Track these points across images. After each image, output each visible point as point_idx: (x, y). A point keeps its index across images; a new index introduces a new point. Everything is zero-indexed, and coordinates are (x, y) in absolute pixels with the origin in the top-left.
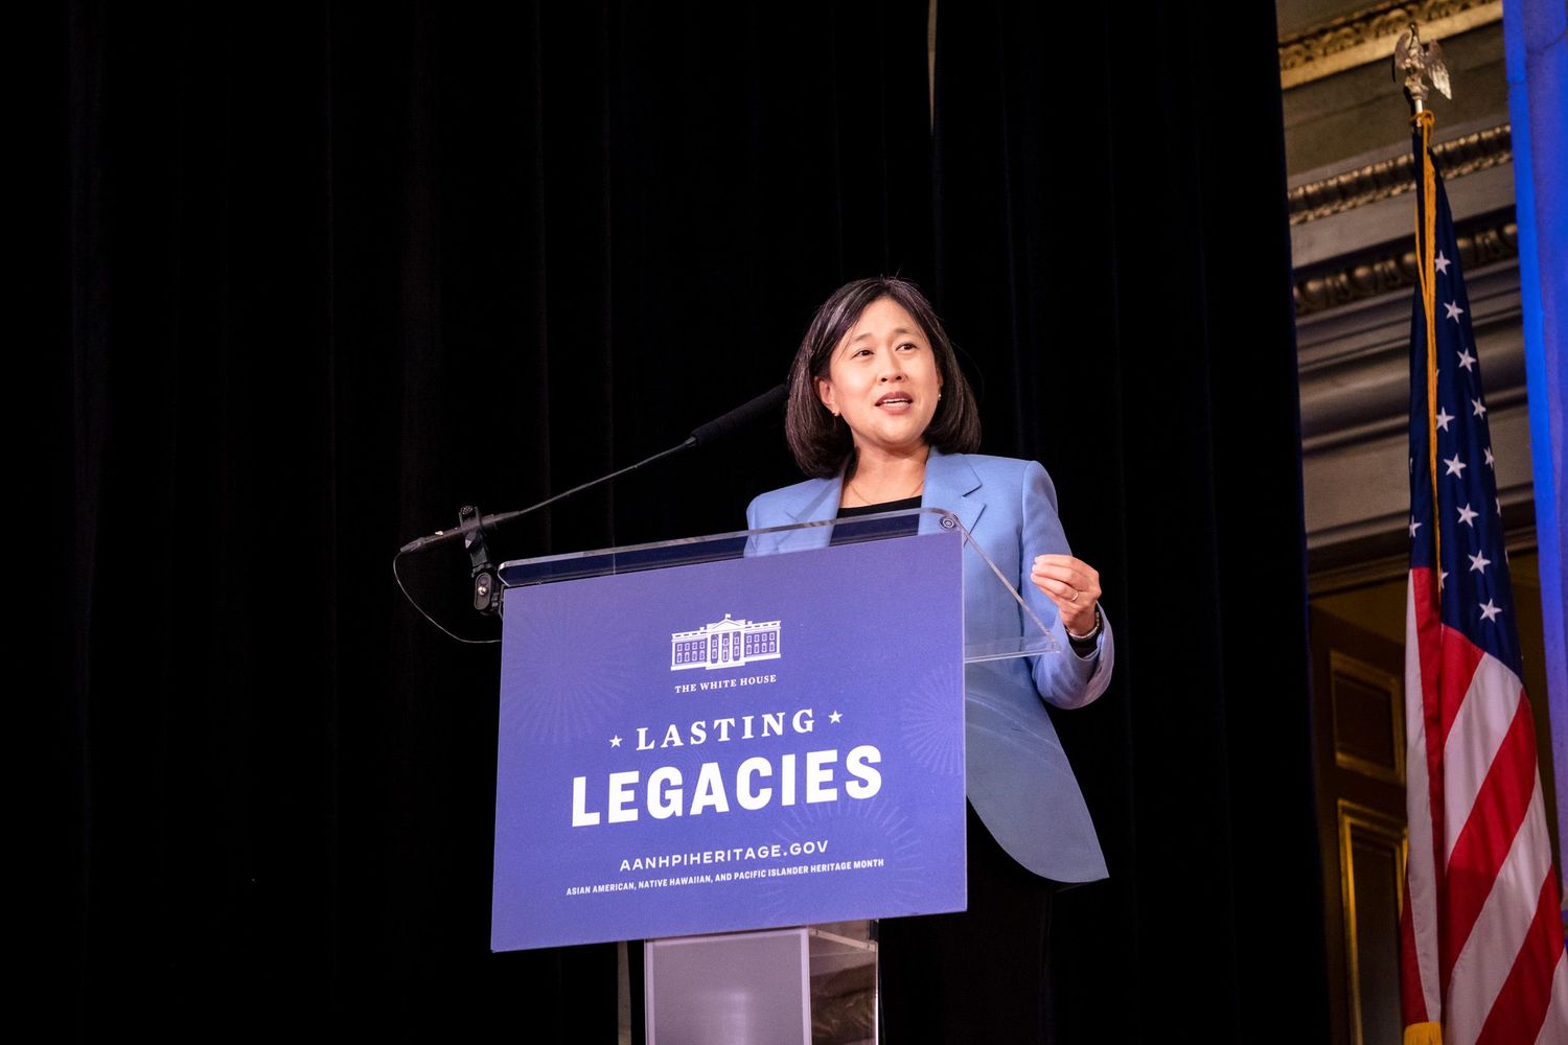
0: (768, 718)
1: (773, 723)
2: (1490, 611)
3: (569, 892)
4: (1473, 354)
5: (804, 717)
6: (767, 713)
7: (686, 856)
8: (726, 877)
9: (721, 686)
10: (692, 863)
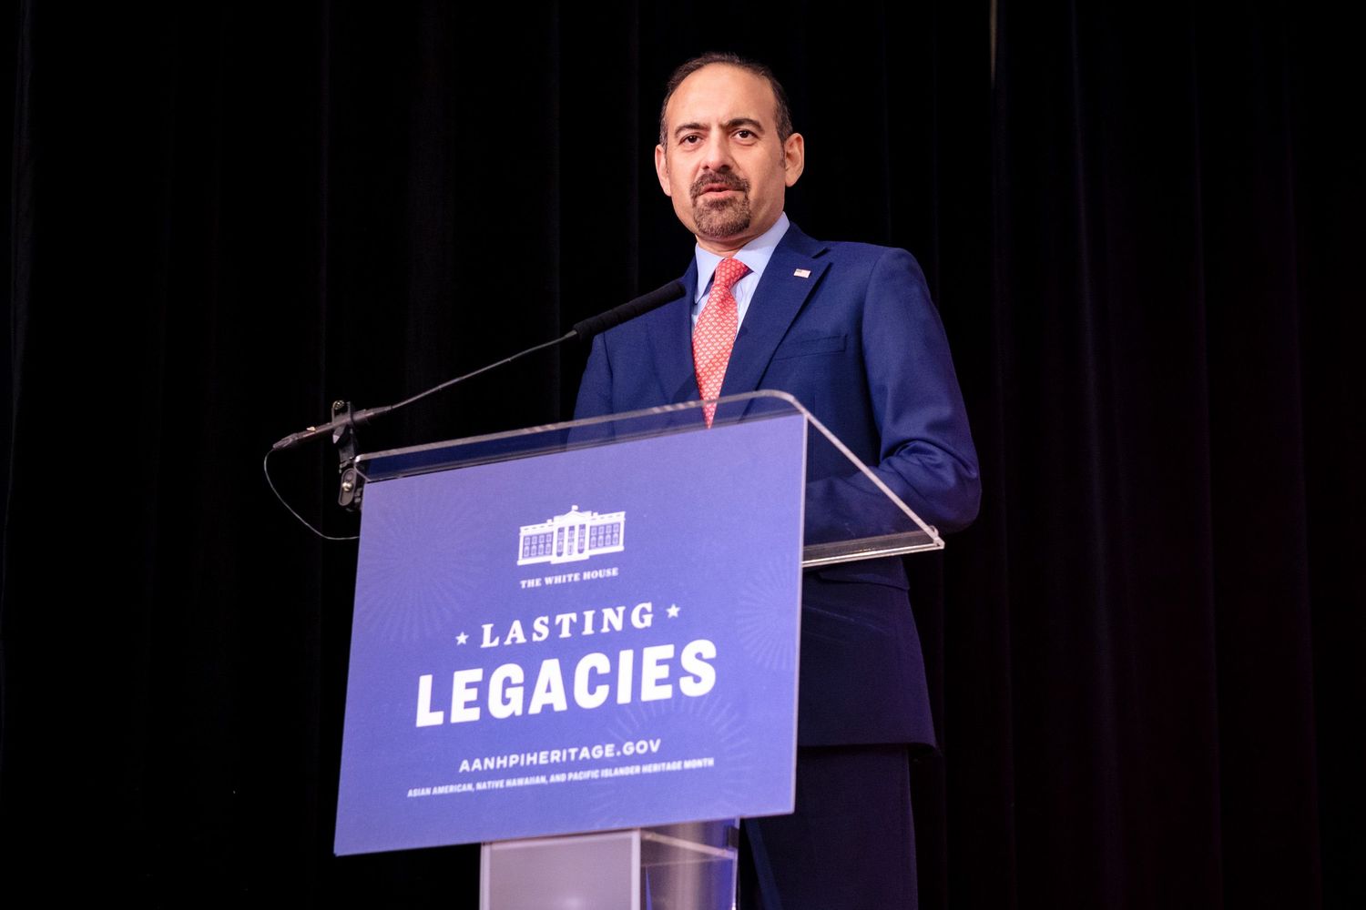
1: (614, 619)
3: (410, 793)
5: (643, 611)
6: (607, 607)
7: (523, 756)
8: (560, 778)
9: (564, 580)
10: (528, 763)
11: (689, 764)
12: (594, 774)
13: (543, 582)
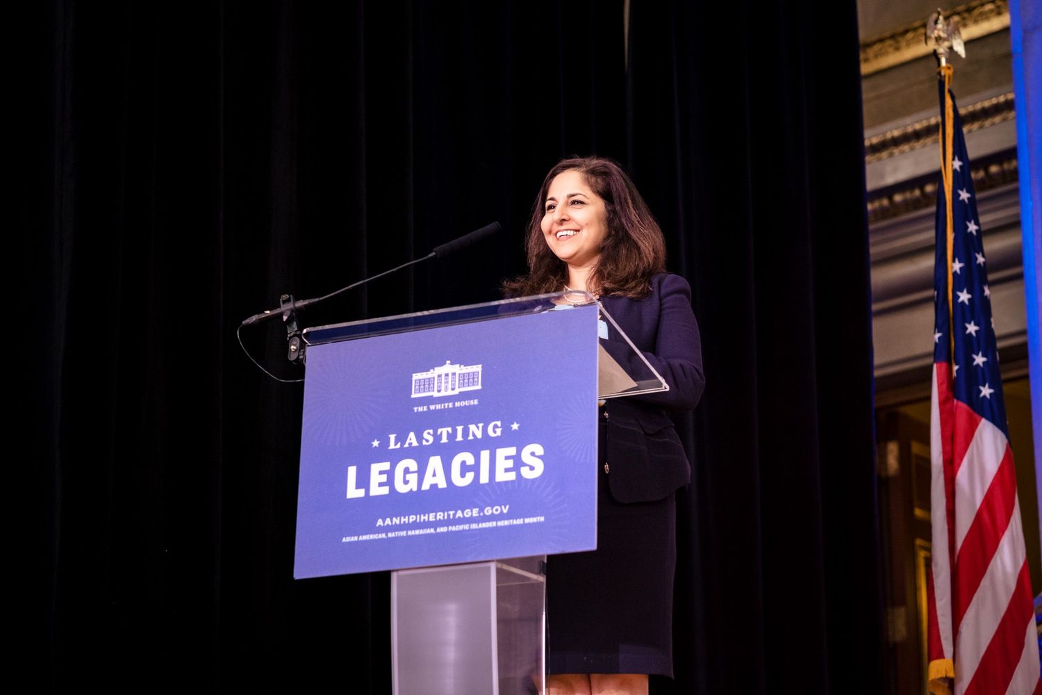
0: (472, 428)
1: (476, 431)
2: (986, 391)
3: (344, 540)
4: (977, 223)
5: (496, 426)
6: (472, 424)
7: (418, 516)
8: (444, 529)
9: (443, 407)
10: (422, 520)
11: (527, 521)
12: (466, 527)
13: (429, 408)
